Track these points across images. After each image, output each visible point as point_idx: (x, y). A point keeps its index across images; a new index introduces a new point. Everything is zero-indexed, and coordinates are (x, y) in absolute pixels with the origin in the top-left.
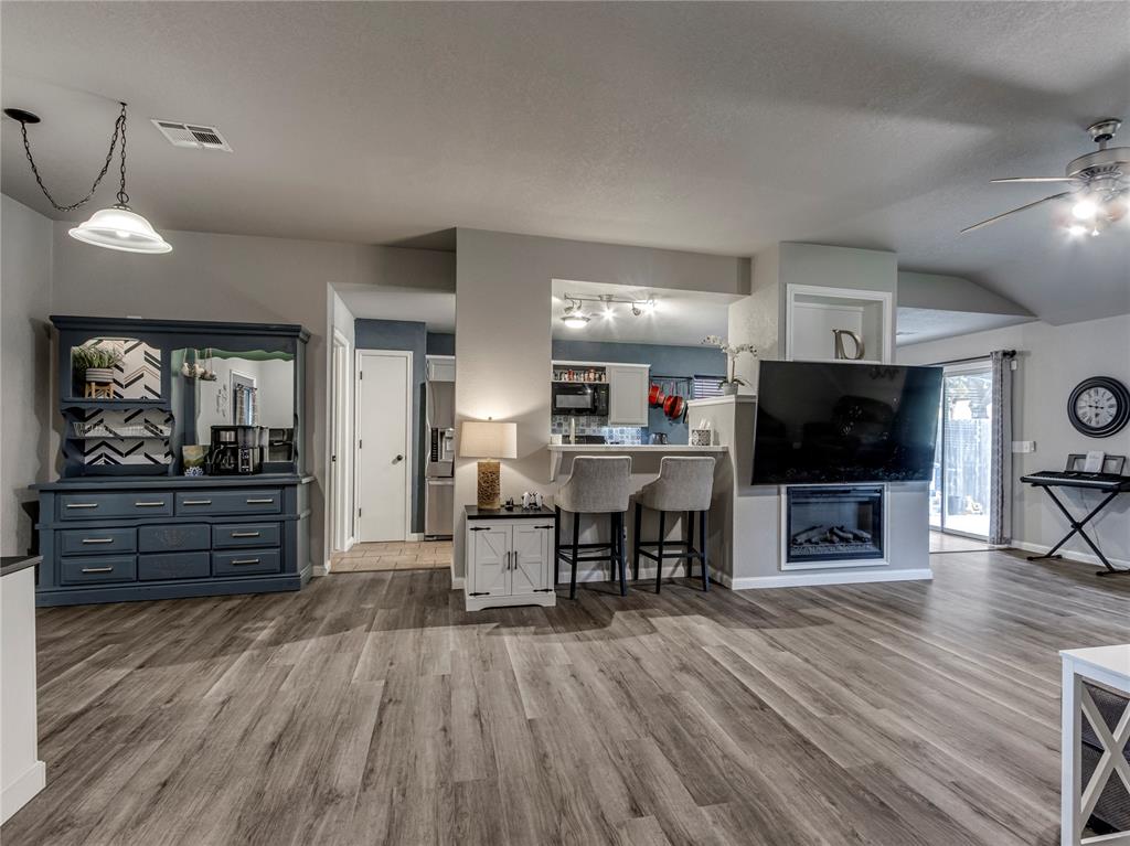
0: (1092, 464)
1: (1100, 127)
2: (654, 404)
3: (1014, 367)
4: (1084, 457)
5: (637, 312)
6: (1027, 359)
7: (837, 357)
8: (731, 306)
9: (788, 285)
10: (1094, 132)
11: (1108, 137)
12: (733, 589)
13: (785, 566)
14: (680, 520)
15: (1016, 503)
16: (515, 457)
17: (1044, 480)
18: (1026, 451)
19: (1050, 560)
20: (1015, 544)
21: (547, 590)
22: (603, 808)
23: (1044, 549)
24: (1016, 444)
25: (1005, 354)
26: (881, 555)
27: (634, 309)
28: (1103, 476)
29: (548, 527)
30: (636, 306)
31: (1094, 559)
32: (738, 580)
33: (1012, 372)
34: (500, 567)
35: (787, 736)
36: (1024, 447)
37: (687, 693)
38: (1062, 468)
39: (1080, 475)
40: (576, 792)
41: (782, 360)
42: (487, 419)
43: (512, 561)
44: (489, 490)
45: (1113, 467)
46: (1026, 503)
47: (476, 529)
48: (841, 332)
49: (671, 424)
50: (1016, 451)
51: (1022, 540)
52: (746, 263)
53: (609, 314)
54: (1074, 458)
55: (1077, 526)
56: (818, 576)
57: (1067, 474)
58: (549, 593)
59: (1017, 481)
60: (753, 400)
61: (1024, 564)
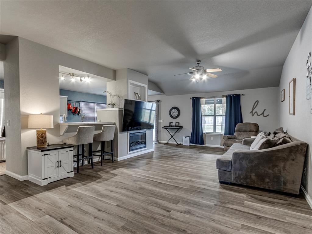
0: (174, 124)
1: (198, 62)
2: (69, 109)
3: (159, 104)
4: (172, 123)
5: (81, 80)
6: (161, 102)
7: (135, 99)
8: (107, 83)
9: (129, 80)
10: (197, 62)
11: (199, 64)
12: (119, 160)
13: (129, 153)
14: (100, 144)
15: (160, 133)
16: (53, 127)
17: (166, 128)
18: (161, 122)
19: (167, 144)
20: (160, 142)
21: (71, 172)
22: (162, 214)
23: (166, 142)
24: (160, 120)
25: (158, 101)
26: (146, 147)
27: (81, 79)
28: (176, 126)
29: (71, 151)
30: (82, 79)
31: (175, 143)
32: (120, 158)
33: (159, 105)
34: (55, 167)
35: (172, 187)
36: (161, 121)
37: (143, 186)
38: (169, 125)
39: (172, 126)
40: (151, 214)
41: (127, 99)
42: (40, 114)
43: (59, 164)
44: (44, 140)
45: (177, 124)
46: (162, 133)
47: (45, 155)
48: (136, 93)
49: (73, 116)
50: (159, 122)
51: (161, 140)
52: (115, 71)
53: (73, 80)
54: (170, 123)
55: (172, 136)
56: (135, 154)
57: (170, 126)
58: (72, 172)
59: (162, 128)
60: (122, 110)
61: (164, 145)
